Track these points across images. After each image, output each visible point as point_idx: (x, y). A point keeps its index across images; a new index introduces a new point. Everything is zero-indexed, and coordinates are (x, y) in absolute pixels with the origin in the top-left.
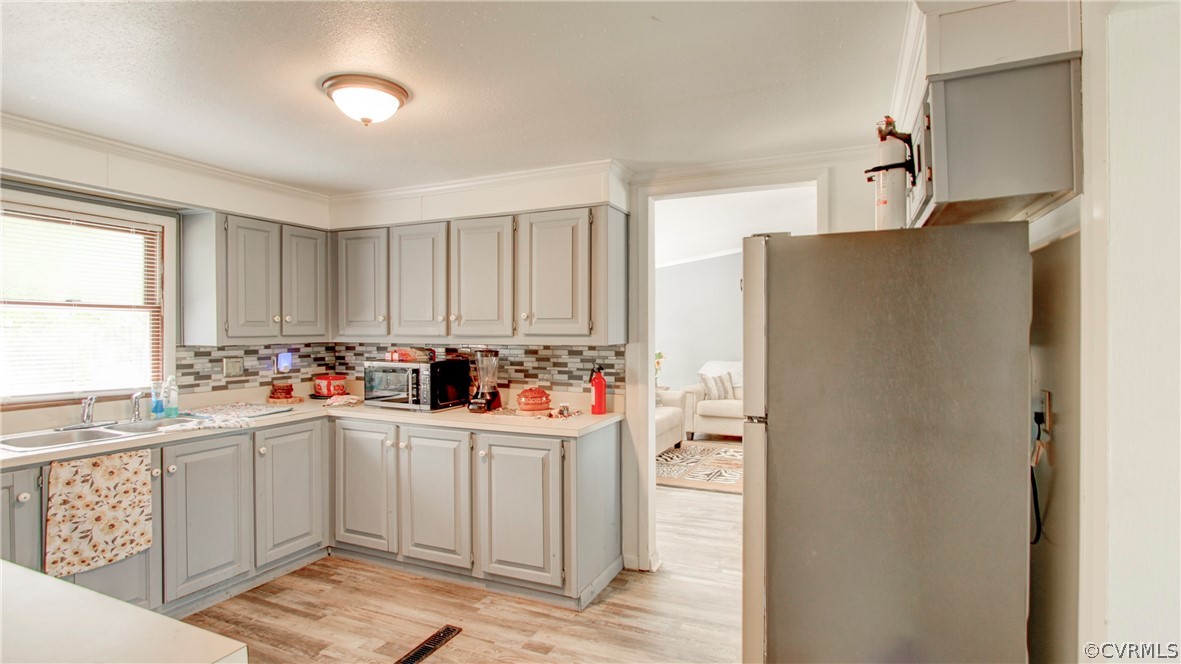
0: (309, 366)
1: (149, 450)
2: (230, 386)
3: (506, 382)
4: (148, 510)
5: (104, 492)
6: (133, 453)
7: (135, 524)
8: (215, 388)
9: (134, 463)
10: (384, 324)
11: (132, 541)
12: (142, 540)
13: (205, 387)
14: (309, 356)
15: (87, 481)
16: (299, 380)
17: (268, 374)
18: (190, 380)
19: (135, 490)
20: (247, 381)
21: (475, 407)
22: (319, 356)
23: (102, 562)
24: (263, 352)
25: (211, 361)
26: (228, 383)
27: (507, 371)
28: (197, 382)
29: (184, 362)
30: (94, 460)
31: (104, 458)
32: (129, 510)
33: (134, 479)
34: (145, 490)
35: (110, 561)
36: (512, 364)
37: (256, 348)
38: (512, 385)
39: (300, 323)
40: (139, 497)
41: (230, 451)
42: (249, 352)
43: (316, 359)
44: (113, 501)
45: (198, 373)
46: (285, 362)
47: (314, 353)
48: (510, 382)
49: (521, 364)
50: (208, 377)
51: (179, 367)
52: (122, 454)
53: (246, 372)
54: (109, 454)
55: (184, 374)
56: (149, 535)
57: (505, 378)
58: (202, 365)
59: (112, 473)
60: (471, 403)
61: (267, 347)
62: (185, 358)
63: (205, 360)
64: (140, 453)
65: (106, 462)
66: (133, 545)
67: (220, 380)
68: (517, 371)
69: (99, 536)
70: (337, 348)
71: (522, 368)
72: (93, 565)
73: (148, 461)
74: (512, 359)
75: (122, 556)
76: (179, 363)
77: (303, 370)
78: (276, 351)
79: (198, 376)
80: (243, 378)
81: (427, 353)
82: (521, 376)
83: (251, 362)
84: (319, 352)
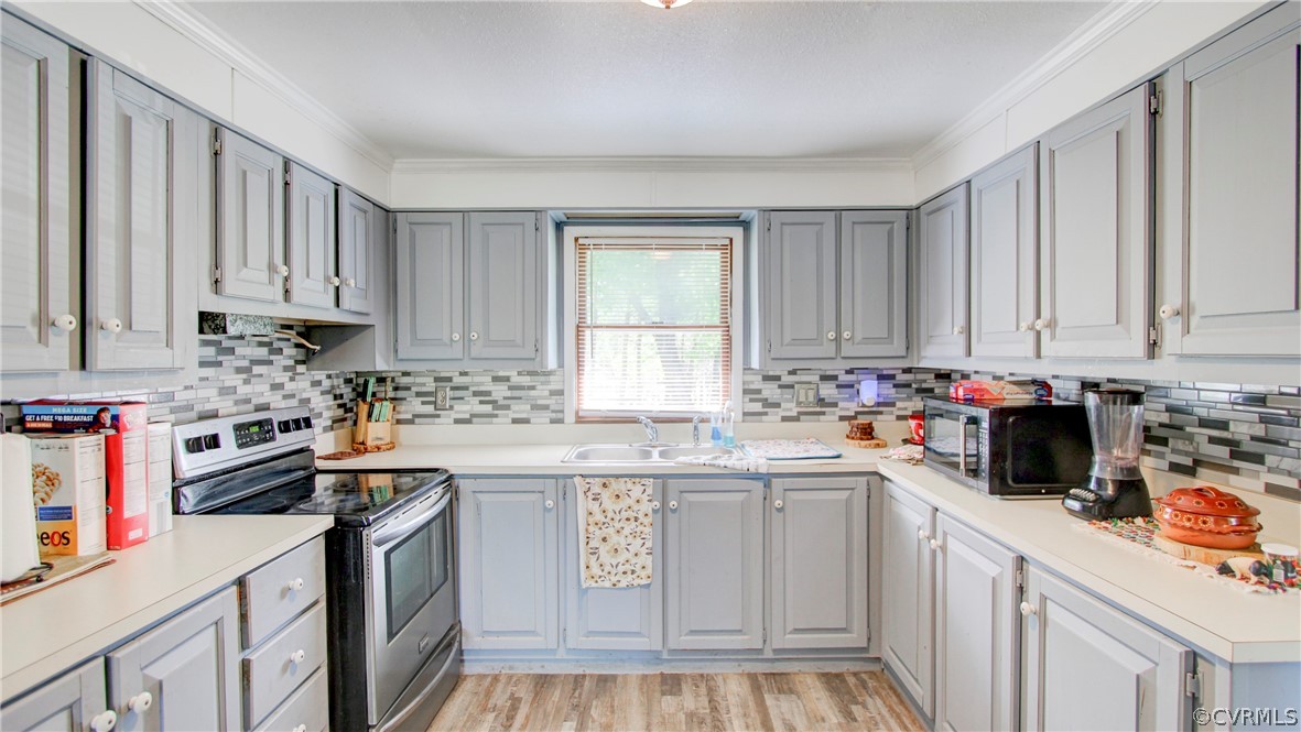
0: (909, 398)
1: (652, 480)
2: (802, 417)
3: (1188, 462)
4: (649, 544)
5: (610, 515)
6: (637, 480)
7: (636, 555)
8: (784, 419)
9: (637, 491)
10: (962, 340)
11: (633, 572)
12: (643, 574)
13: (774, 416)
14: (909, 386)
15: (598, 499)
16: (894, 418)
17: (851, 408)
18: (757, 407)
19: (636, 519)
20: (823, 413)
21: (1076, 505)
22: (924, 386)
23: (607, 584)
24: (844, 378)
25: (780, 387)
26: (800, 413)
27: (1190, 438)
28: (766, 410)
29: (752, 387)
30: (604, 480)
31: (612, 480)
32: (630, 539)
33: (635, 507)
34: (646, 521)
35: (614, 585)
36: (1204, 423)
37: (836, 373)
38: (1201, 471)
39: (866, 340)
40: (641, 528)
41: (740, 497)
42: (824, 378)
43: (919, 391)
44: (618, 526)
45: (766, 399)
46: (869, 391)
47: (916, 381)
48: (1197, 463)
49: (1223, 425)
50: (778, 405)
51: (746, 392)
52: (627, 479)
53: (821, 401)
54: (617, 477)
55: (751, 400)
56: (649, 571)
57: (1187, 454)
58: (771, 391)
59: (618, 496)
60: (1068, 496)
61: (850, 372)
62: (752, 382)
63: (774, 385)
64: (643, 481)
65: (616, 486)
66: (634, 576)
67: (791, 410)
68: (1212, 440)
69: (606, 557)
70: (953, 376)
71: (1224, 434)
72: (600, 584)
73: (649, 491)
74: (1203, 412)
75: (623, 584)
76: (746, 387)
77: (899, 404)
78: (860, 377)
79: (766, 403)
80: (818, 409)
81: (1033, 388)
82: (1223, 452)
83: (828, 391)
84: (925, 381)
